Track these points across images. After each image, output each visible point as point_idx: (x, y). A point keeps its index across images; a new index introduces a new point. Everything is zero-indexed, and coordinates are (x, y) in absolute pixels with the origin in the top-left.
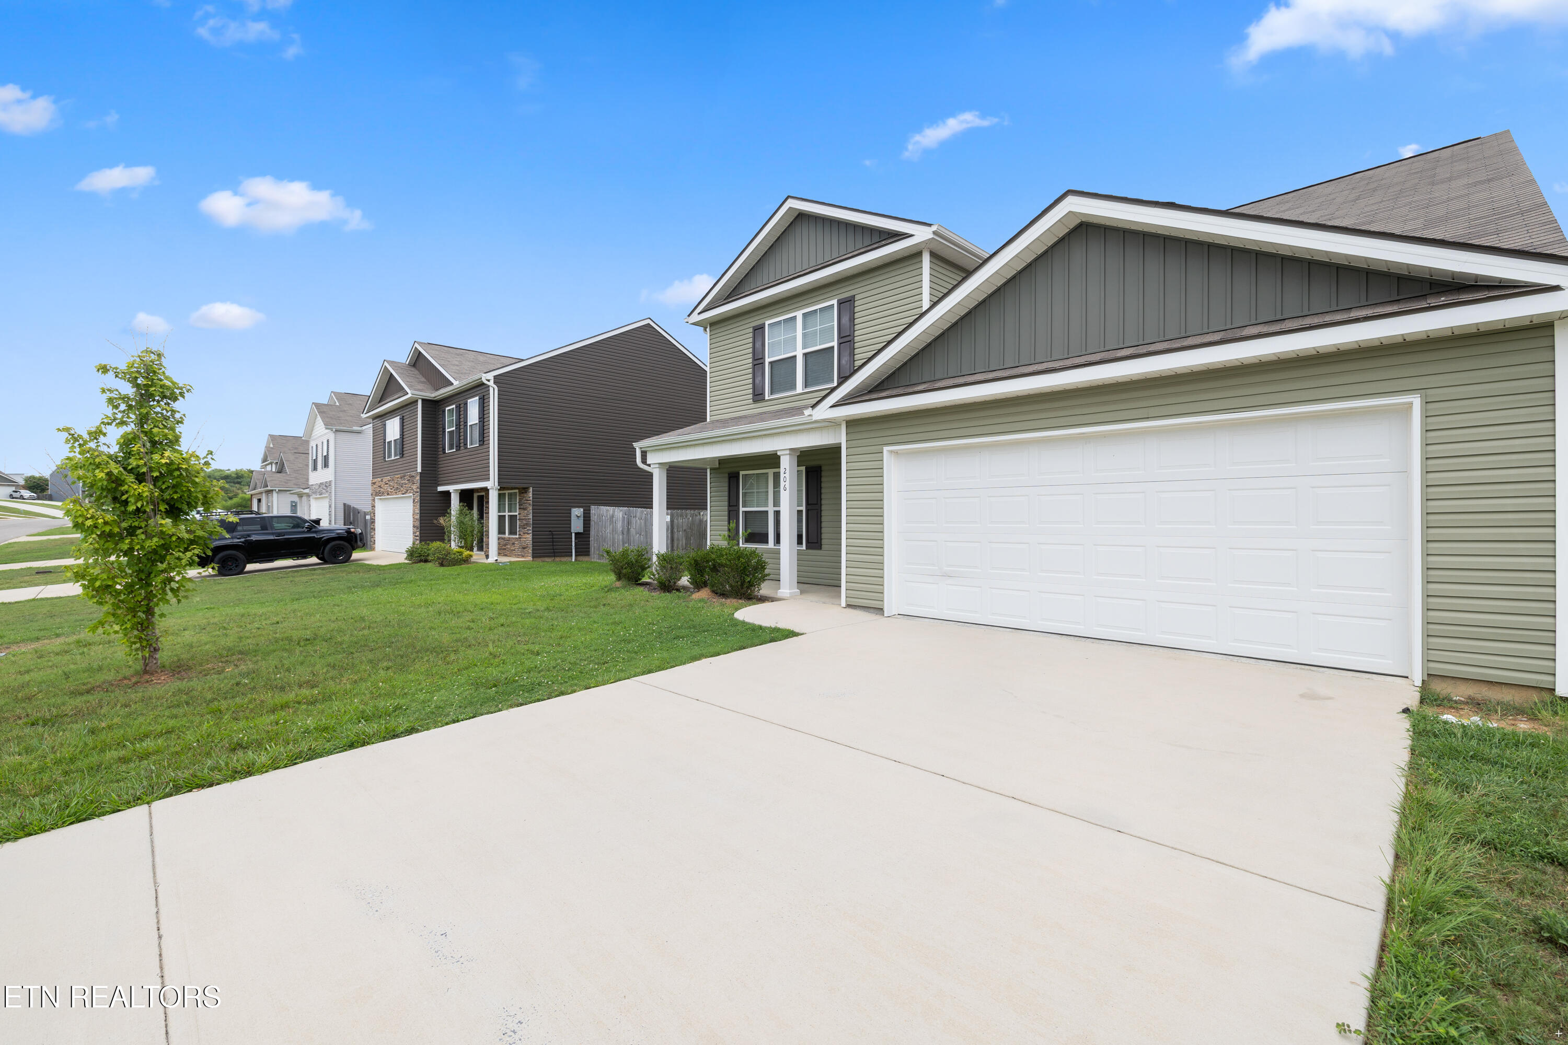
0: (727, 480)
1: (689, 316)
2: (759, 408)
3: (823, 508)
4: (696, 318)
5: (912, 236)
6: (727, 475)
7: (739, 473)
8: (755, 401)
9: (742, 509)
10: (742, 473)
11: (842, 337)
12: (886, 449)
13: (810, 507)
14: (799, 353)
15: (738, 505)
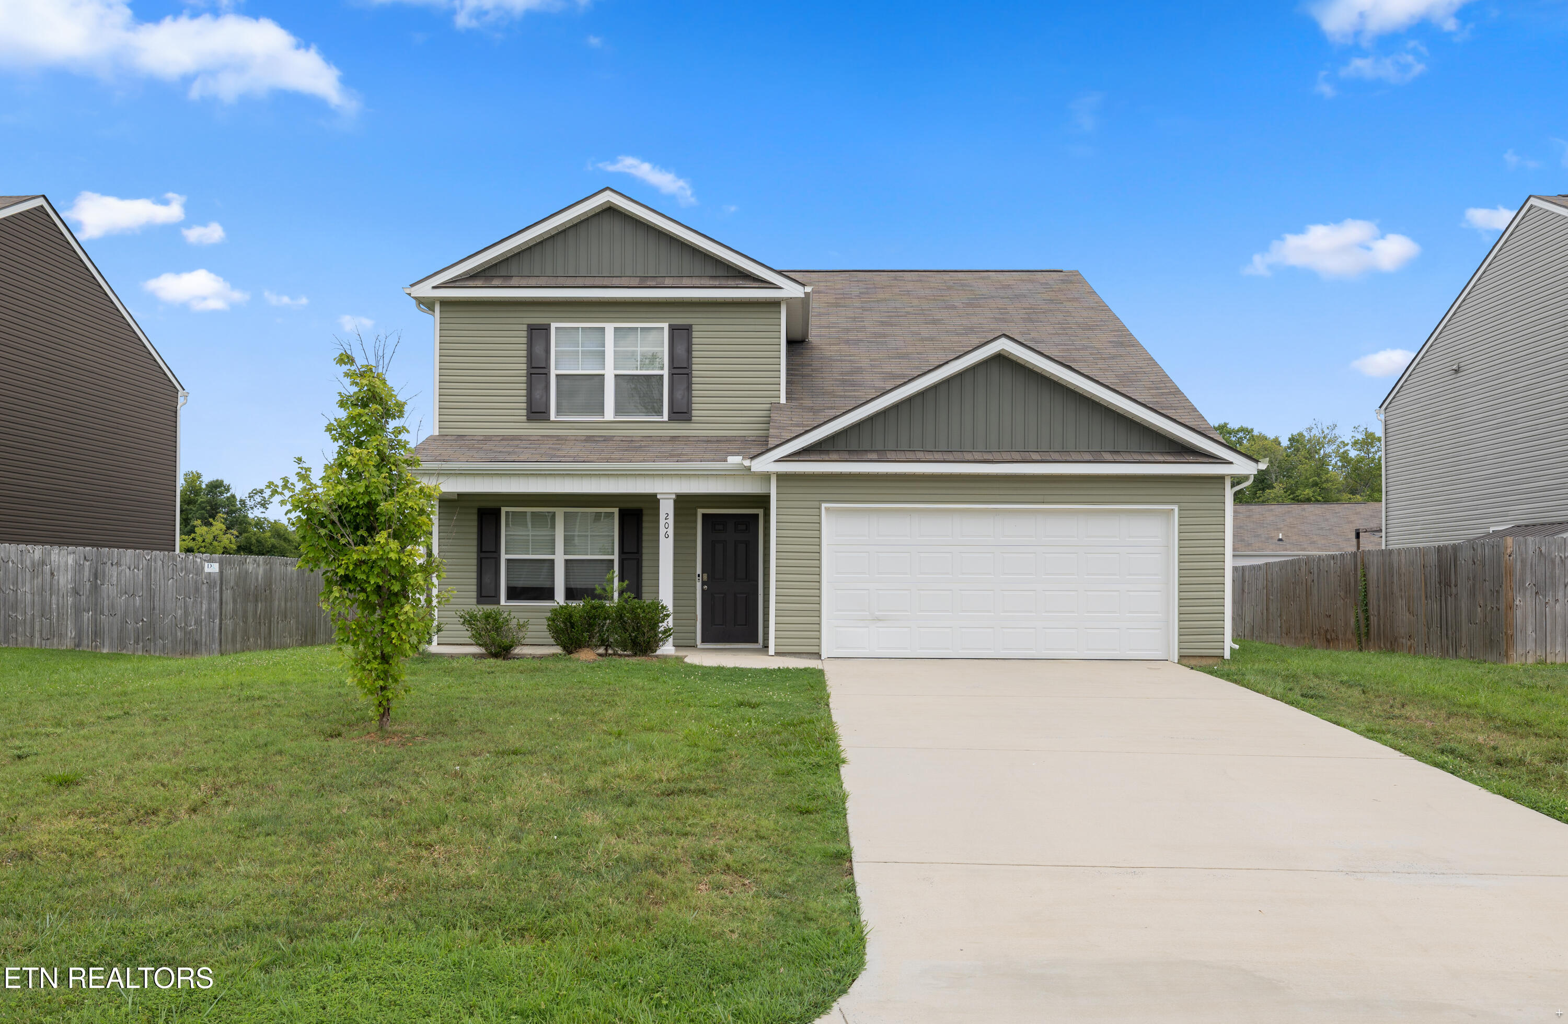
0: (475, 517)
1: (412, 285)
2: (537, 430)
3: (645, 557)
4: (425, 290)
5: (780, 288)
6: (476, 511)
7: (500, 510)
8: (529, 419)
9: (504, 557)
10: (504, 510)
11: (674, 368)
12: (824, 505)
13: (625, 556)
14: (610, 374)
15: (497, 551)
